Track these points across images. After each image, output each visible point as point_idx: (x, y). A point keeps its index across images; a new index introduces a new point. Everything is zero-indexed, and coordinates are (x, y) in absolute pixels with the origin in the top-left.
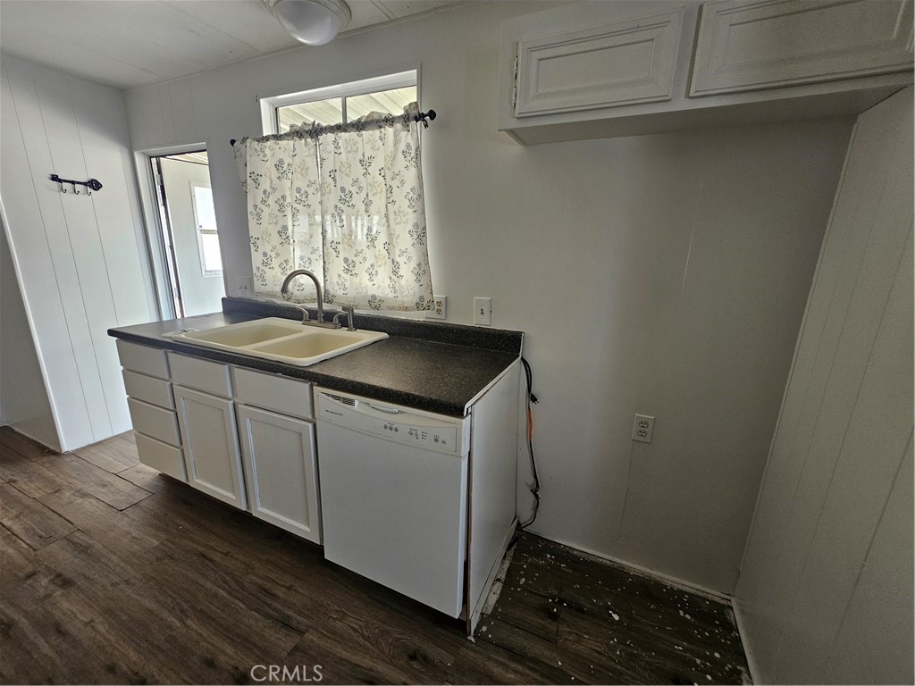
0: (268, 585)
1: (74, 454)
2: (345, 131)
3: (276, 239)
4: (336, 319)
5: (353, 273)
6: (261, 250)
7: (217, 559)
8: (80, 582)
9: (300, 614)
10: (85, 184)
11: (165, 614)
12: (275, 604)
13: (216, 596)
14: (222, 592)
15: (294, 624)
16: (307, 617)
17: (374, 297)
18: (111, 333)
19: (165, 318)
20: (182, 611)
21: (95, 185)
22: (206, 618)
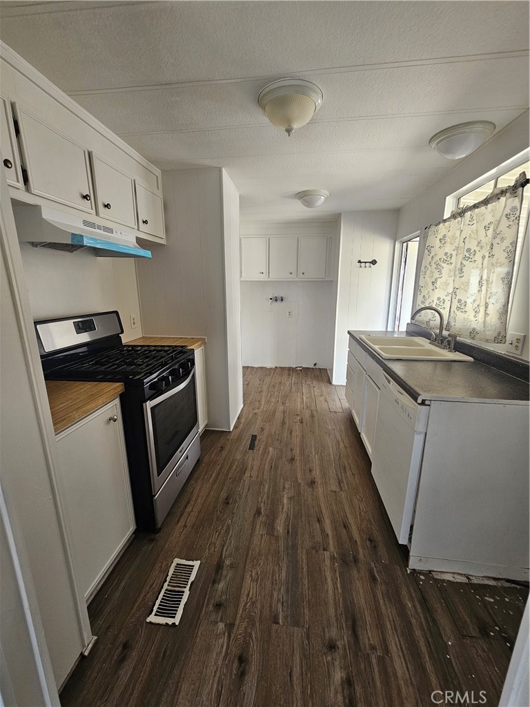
0: (348, 467)
1: (335, 386)
2: (478, 207)
3: (431, 287)
4: (445, 343)
5: (463, 310)
6: (422, 295)
7: (341, 446)
8: (304, 424)
9: (348, 484)
10: (370, 262)
11: (313, 449)
12: (343, 474)
13: (330, 455)
14: (332, 456)
15: (342, 485)
16: (349, 488)
17: (474, 329)
18: (349, 332)
19: (388, 330)
20: (318, 452)
21: (374, 262)
22: (321, 459)
